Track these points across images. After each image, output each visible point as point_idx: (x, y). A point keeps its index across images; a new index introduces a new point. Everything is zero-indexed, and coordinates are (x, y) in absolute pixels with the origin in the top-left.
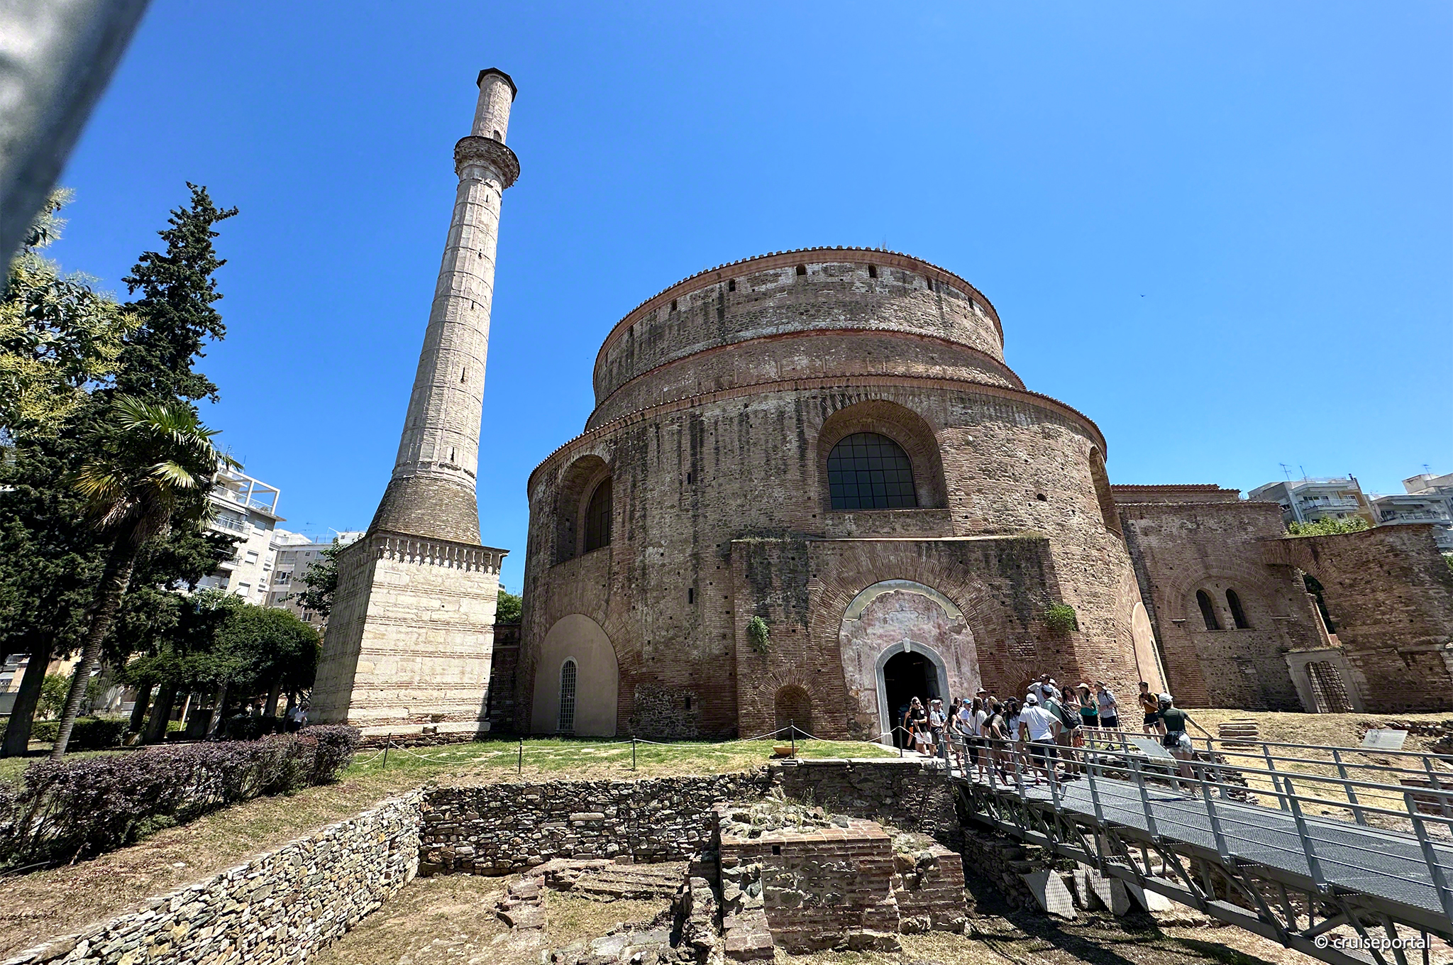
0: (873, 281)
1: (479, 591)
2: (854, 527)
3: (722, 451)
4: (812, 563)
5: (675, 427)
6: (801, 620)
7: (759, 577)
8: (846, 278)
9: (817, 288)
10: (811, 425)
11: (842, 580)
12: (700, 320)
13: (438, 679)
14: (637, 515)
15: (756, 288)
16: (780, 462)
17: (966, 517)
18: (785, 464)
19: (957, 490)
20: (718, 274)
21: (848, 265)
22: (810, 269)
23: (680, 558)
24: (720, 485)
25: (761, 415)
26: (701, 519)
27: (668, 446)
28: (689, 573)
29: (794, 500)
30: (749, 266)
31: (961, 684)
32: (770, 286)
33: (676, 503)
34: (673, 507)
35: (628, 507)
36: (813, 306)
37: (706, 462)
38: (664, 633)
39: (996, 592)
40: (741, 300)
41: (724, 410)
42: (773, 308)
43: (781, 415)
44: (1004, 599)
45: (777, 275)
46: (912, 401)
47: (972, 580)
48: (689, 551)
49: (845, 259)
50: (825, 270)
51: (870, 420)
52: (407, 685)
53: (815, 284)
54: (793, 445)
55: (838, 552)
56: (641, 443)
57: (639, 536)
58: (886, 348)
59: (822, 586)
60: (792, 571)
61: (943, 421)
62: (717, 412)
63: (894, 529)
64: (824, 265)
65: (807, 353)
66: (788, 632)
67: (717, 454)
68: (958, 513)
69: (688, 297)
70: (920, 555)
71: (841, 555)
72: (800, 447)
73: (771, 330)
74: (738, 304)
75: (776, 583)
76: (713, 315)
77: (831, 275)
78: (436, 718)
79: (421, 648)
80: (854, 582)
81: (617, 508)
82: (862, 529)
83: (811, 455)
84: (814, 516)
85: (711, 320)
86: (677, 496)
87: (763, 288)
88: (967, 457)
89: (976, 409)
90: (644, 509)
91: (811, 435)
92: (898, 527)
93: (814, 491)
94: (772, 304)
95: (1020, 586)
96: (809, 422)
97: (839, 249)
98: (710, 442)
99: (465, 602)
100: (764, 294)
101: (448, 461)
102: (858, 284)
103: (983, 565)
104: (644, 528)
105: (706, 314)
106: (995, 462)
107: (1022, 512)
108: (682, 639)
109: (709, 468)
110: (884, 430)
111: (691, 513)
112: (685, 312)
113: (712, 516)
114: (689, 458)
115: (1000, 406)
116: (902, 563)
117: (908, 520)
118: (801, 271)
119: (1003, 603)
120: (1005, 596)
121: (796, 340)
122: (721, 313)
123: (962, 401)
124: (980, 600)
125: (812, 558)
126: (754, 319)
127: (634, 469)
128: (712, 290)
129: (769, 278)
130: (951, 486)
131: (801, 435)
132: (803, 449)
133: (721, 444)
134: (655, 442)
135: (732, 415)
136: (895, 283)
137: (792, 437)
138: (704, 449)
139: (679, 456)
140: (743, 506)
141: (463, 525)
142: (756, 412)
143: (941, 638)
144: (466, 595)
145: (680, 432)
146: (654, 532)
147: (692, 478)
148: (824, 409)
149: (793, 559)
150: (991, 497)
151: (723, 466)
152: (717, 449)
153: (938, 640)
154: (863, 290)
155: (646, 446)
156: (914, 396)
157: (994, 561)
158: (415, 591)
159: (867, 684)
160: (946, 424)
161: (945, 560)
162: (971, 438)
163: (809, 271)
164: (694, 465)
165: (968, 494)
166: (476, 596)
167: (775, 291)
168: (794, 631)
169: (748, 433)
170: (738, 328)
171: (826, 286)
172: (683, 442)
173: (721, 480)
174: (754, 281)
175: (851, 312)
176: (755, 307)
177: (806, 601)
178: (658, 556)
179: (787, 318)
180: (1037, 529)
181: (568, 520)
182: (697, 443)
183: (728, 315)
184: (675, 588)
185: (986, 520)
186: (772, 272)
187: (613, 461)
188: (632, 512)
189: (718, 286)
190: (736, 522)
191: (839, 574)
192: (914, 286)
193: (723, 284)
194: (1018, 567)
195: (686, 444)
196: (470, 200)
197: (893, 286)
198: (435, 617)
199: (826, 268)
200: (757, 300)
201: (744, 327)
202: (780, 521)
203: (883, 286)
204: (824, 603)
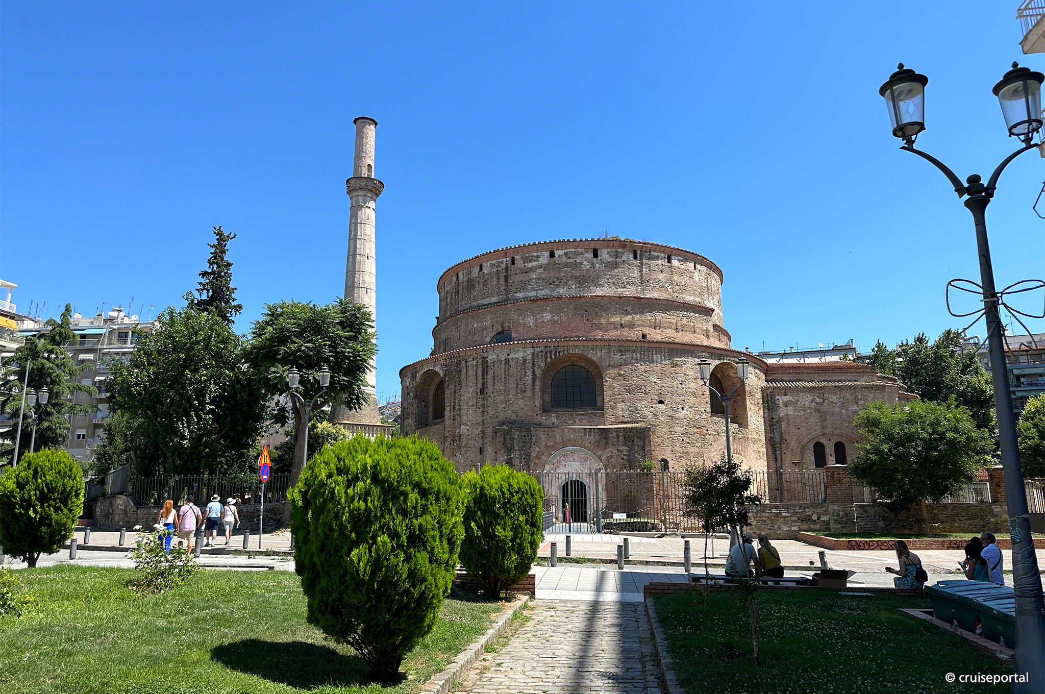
0: (595, 260)
2: (556, 420)
3: (496, 378)
4: (534, 438)
5: (475, 362)
7: (509, 445)
8: (578, 260)
9: (560, 266)
10: (539, 367)
11: (547, 446)
12: (495, 282)
14: (457, 408)
15: (526, 265)
16: (523, 386)
17: (613, 415)
18: (525, 388)
19: (610, 401)
20: (505, 252)
21: (580, 250)
22: (557, 253)
23: (476, 432)
24: (495, 396)
25: (515, 361)
26: (486, 413)
27: (471, 372)
28: (480, 440)
29: (528, 406)
30: (522, 250)
32: (534, 264)
33: (475, 404)
34: (473, 406)
35: (452, 403)
36: (558, 279)
37: (489, 384)
39: (620, 453)
40: (518, 271)
41: (498, 356)
42: (535, 279)
43: (525, 361)
44: (623, 457)
45: (538, 257)
46: (592, 353)
47: (609, 447)
48: (480, 429)
49: (578, 247)
51: (576, 358)
53: (559, 264)
54: (529, 378)
55: (546, 433)
56: (458, 369)
57: (458, 419)
58: (596, 307)
59: (537, 449)
60: (524, 442)
61: (607, 364)
62: (495, 357)
63: (575, 422)
64: (566, 251)
65: (551, 312)
67: (494, 380)
68: (608, 413)
69: (489, 264)
70: (585, 435)
71: (548, 434)
72: (532, 379)
73: (533, 294)
74: (516, 274)
75: (516, 448)
76: (502, 279)
77: (569, 258)
80: (552, 447)
81: (447, 403)
83: (538, 383)
84: (537, 415)
85: (501, 283)
86: (475, 400)
87: (529, 265)
88: (619, 383)
89: (629, 355)
90: (460, 405)
91: (538, 372)
92: (577, 421)
93: (538, 402)
94: (534, 276)
95: (632, 450)
96: (538, 365)
97: (575, 240)
98: (491, 373)
100: (531, 269)
102: (585, 263)
103: (616, 440)
104: (460, 415)
105: (498, 278)
106: (635, 385)
107: (645, 411)
109: (490, 388)
110: (583, 364)
111: (481, 410)
112: (487, 274)
114: (481, 380)
115: (644, 352)
116: (577, 439)
117: (582, 417)
118: (552, 255)
120: (624, 455)
121: (545, 303)
122: (506, 278)
123: (621, 351)
124: (611, 457)
125: (534, 436)
126: (524, 286)
127: (455, 382)
128: (502, 262)
129: (534, 259)
130: (607, 399)
131: (534, 372)
132: (534, 380)
133: (496, 374)
134: (465, 369)
135: (502, 359)
136: (610, 260)
137: (529, 373)
138: (488, 376)
139: (476, 378)
140: (505, 408)
142: (513, 359)
145: (477, 365)
146: (464, 418)
147: (482, 392)
148: (546, 359)
149: (525, 436)
150: (628, 404)
151: (496, 387)
152: (494, 377)
153: (589, 475)
154: (588, 267)
155: (461, 371)
156: (593, 350)
157: (621, 438)
159: (554, 494)
160: (609, 366)
161: (597, 437)
162: (622, 372)
163: (556, 255)
164: (483, 384)
165: (615, 403)
167: (537, 267)
169: (509, 370)
170: (515, 290)
171: (566, 265)
172: (478, 371)
173: (495, 394)
174: (526, 260)
175: (580, 282)
176: (525, 278)
177: (529, 456)
178: (466, 430)
179: (542, 286)
180: (654, 420)
181: (423, 401)
182: (485, 373)
183: (510, 281)
184: (474, 446)
185: (624, 416)
186: (535, 254)
187: (445, 376)
188: (454, 406)
189: (505, 260)
190: (502, 416)
191: (546, 444)
192: (623, 259)
193: (508, 259)
194: (633, 441)
195: (480, 373)
196: (359, 221)
197: (608, 262)
199: (566, 253)
200: (526, 272)
201: (519, 290)
202: (521, 417)
203: (601, 263)
204: (538, 457)
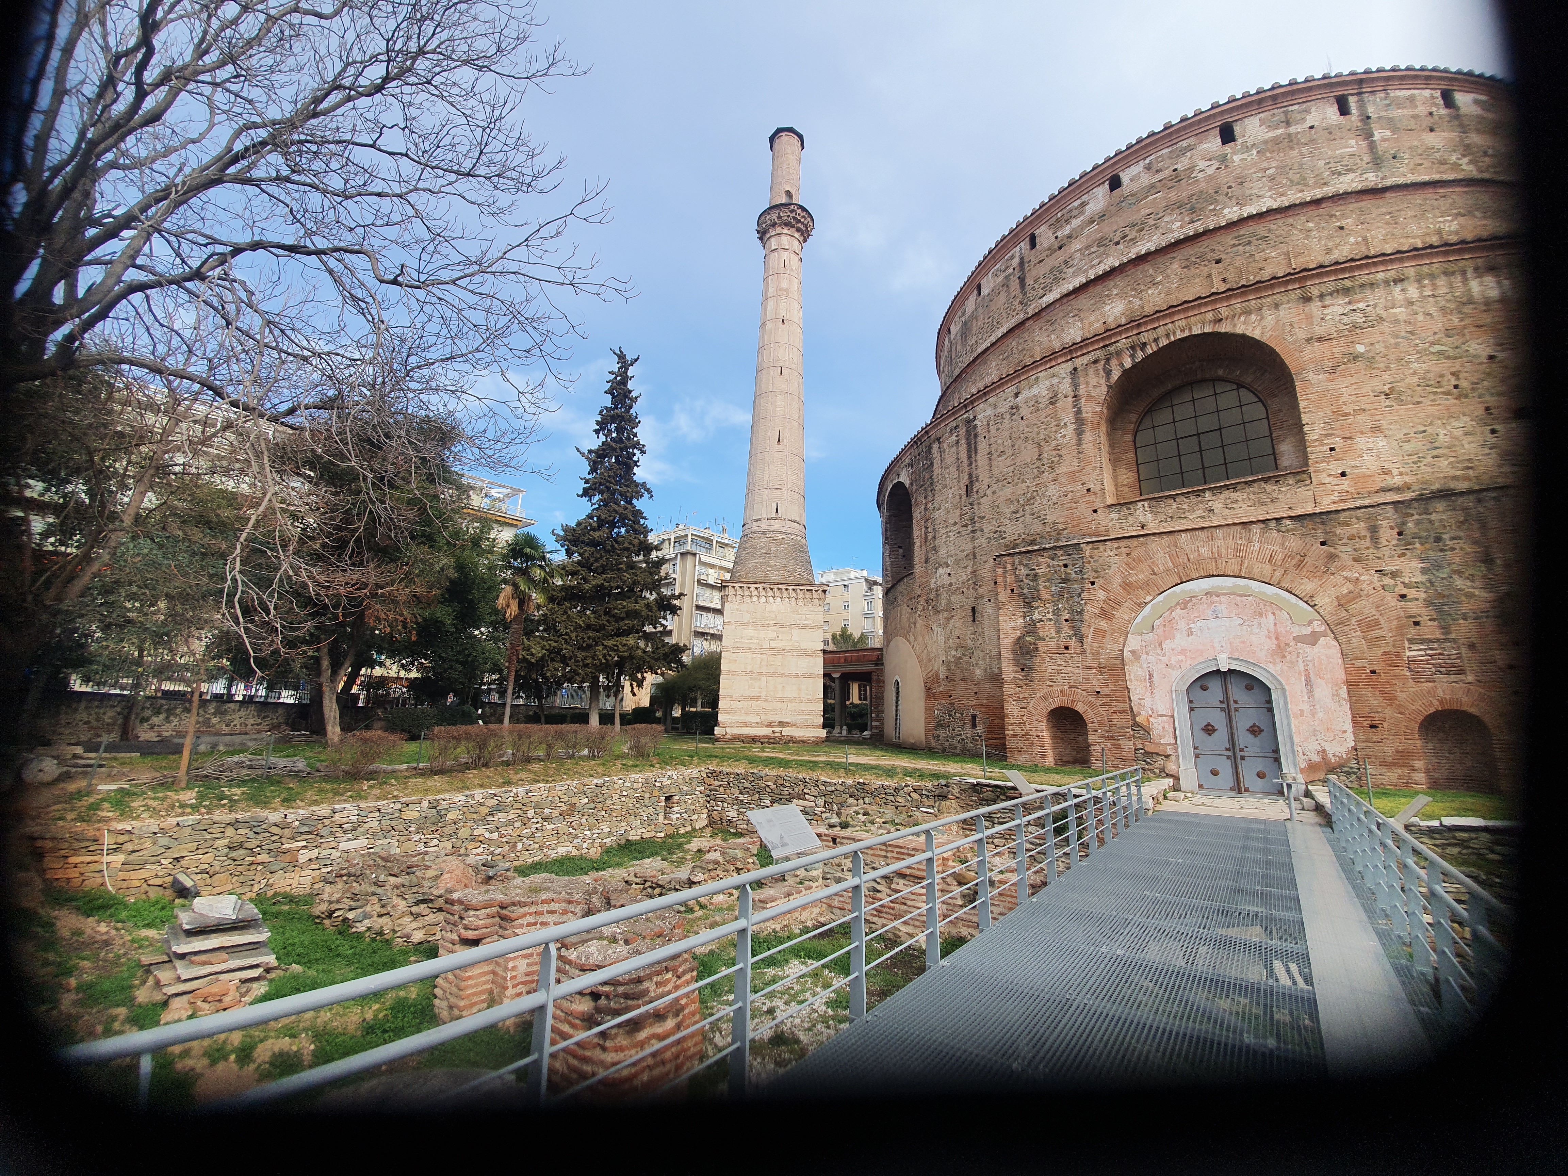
0: (1228, 148)
1: (806, 622)
2: (1150, 516)
3: (994, 456)
4: (1090, 569)
5: (954, 438)
6: (1076, 635)
7: (1026, 591)
8: (1182, 165)
9: (1137, 197)
10: (1090, 399)
11: (1129, 585)
12: (1002, 298)
13: (780, 695)
14: (930, 536)
15: (1059, 234)
16: (1054, 453)
17: (1343, 474)
18: (1060, 455)
19: (1326, 435)
20: (1016, 234)
21: (1184, 144)
22: (1127, 176)
23: (963, 576)
24: (994, 493)
25: (1032, 403)
26: (979, 534)
27: (950, 459)
28: (971, 591)
29: (1070, 495)
30: (1048, 208)
31: (1313, 715)
32: (1075, 223)
33: (958, 520)
34: (955, 524)
35: (923, 530)
36: (1133, 226)
37: (980, 470)
38: (954, 653)
39: (1387, 581)
40: (1044, 255)
41: (995, 407)
42: (1080, 250)
43: (1054, 397)
44: (1404, 591)
45: (1083, 205)
46: (1246, 322)
47: (1343, 568)
48: (969, 569)
49: (1177, 138)
50: (1148, 168)
52: (757, 698)
53: (1135, 194)
54: (1068, 430)
55: (1123, 550)
57: (932, 558)
58: (1249, 243)
59: (1102, 595)
60: (1065, 580)
61: (1303, 337)
62: (990, 412)
63: (1210, 511)
64: (1147, 161)
65: (1122, 296)
66: (1059, 648)
67: (990, 459)
68: (1326, 470)
69: (990, 275)
70: (1249, 540)
71: (1128, 554)
72: (1077, 430)
73: (1079, 280)
74: (1041, 262)
75: (1045, 595)
76: (1015, 287)
77: (1158, 171)
78: (781, 724)
79: (764, 670)
80: (1146, 586)
81: (916, 531)
82: (1161, 517)
84: (1095, 511)
85: (1013, 294)
86: (958, 512)
87: (1067, 230)
88: (1353, 380)
90: (935, 530)
91: (1093, 410)
92: (1217, 506)
93: (1096, 479)
94: (1078, 247)
95: (1439, 566)
96: (1089, 396)
97: (1167, 127)
98: (982, 445)
99: (795, 632)
100: (1069, 237)
101: (774, 515)
102: (1202, 164)
103: (1367, 542)
104: (935, 549)
105: (1008, 289)
106: (1413, 374)
108: (966, 658)
109: (984, 478)
111: (970, 528)
112: (989, 295)
113: (988, 528)
114: (966, 469)
116: (1220, 556)
117: (1235, 495)
118: (1115, 183)
119: (1403, 596)
120: (1406, 586)
121: (1109, 282)
122: (1022, 280)
124: (1353, 596)
125: (1089, 562)
126: (1057, 275)
127: (926, 490)
128: (1012, 257)
129: (1075, 212)
130: (1314, 432)
131: (1078, 413)
132: (1079, 432)
133: (993, 447)
134: (938, 458)
135: (1003, 410)
136: (1270, 135)
137: (1068, 417)
138: (979, 457)
139: (958, 468)
140: (1017, 512)
141: (789, 568)
142: (1026, 402)
143: (1280, 651)
144: (796, 626)
145: (957, 442)
146: (942, 552)
147: (969, 490)
148: (1108, 373)
149: (1066, 566)
150: (1400, 434)
151: (996, 472)
152: (990, 453)
153: (1274, 653)
154: (1211, 170)
155: (932, 464)
156: (1251, 313)
157: (1387, 535)
158: (755, 625)
159: (1162, 707)
160: (1309, 340)
161: (1294, 543)
162: (1361, 349)
163: (1126, 180)
164: (970, 475)
165: (1347, 439)
166: (805, 627)
167: (1081, 227)
168: (1067, 648)
169: (1019, 427)
170: (1041, 292)
171: (1152, 188)
172: (961, 453)
173: (995, 487)
174: (1056, 225)
175: (1193, 211)
176: (1059, 258)
177: (1081, 613)
178: (946, 576)
179: (1098, 256)
182: (972, 450)
183: (1029, 281)
184: (961, 607)
185: (1386, 472)
186: (1076, 204)
187: (912, 484)
188: (926, 534)
189: (1018, 249)
190: (1013, 531)
191: (1125, 578)
193: (1022, 244)
194: (1441, 539)
195: (964, 455)
197: (1266, 142)
198: (773, 645)
199: (1149, 164)
200: (1060, 248)
201: (1046, 289)
202: (1055, 524)
203: (1246, 148)
204: (1104, 614)
